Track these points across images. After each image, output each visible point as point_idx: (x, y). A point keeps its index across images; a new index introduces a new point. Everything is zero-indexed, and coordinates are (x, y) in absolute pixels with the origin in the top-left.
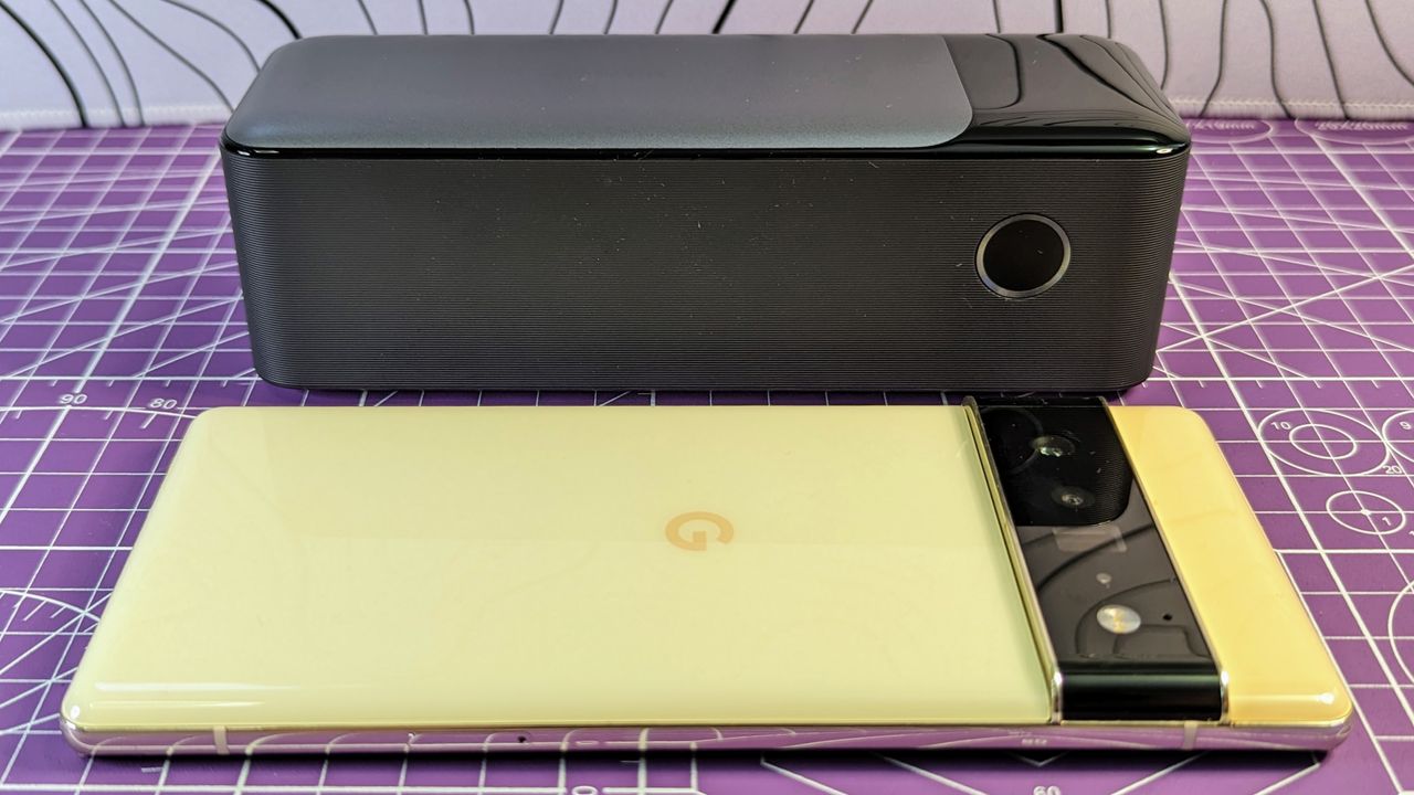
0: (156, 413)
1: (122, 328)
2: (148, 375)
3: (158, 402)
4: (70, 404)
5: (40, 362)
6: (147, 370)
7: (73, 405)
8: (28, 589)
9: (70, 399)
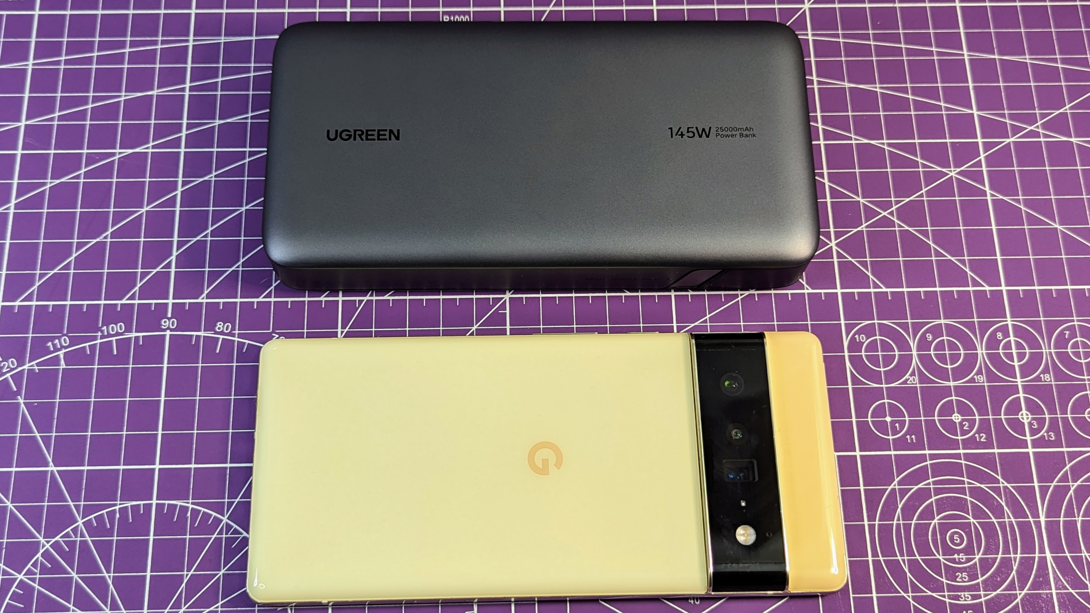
0: (221, 337)
1: (180, 244)
2: (208, 297)
3: (220, 326)
4: (168, 328)
5: (139, 284)
6: (206, 292)
7: (171, 330)
8: (190, 501)
9: (167, 323)
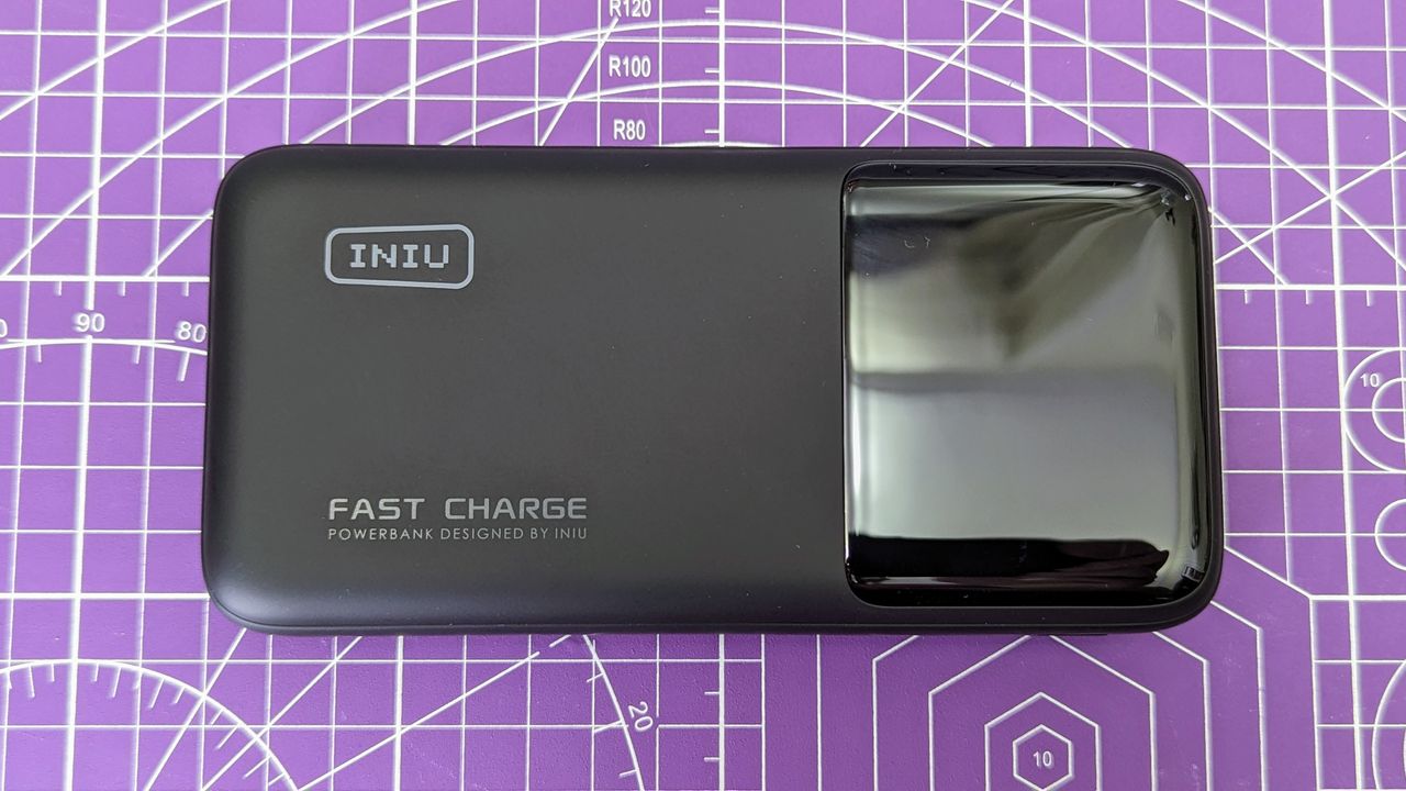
0: (189, 351)
1: (107, 165)
2: (163, 271)
3: (184, 329)
4: (89, 332)
5: (31, 244)
6: (158, 262)
7: (96, 335)
8: (140, 662)
9: (87, 323)
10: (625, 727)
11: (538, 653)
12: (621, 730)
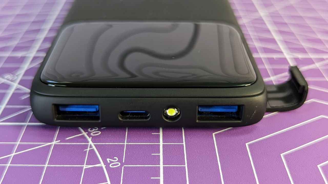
10: (104, 166)
11: (60, 141)
12: (102, 167)
